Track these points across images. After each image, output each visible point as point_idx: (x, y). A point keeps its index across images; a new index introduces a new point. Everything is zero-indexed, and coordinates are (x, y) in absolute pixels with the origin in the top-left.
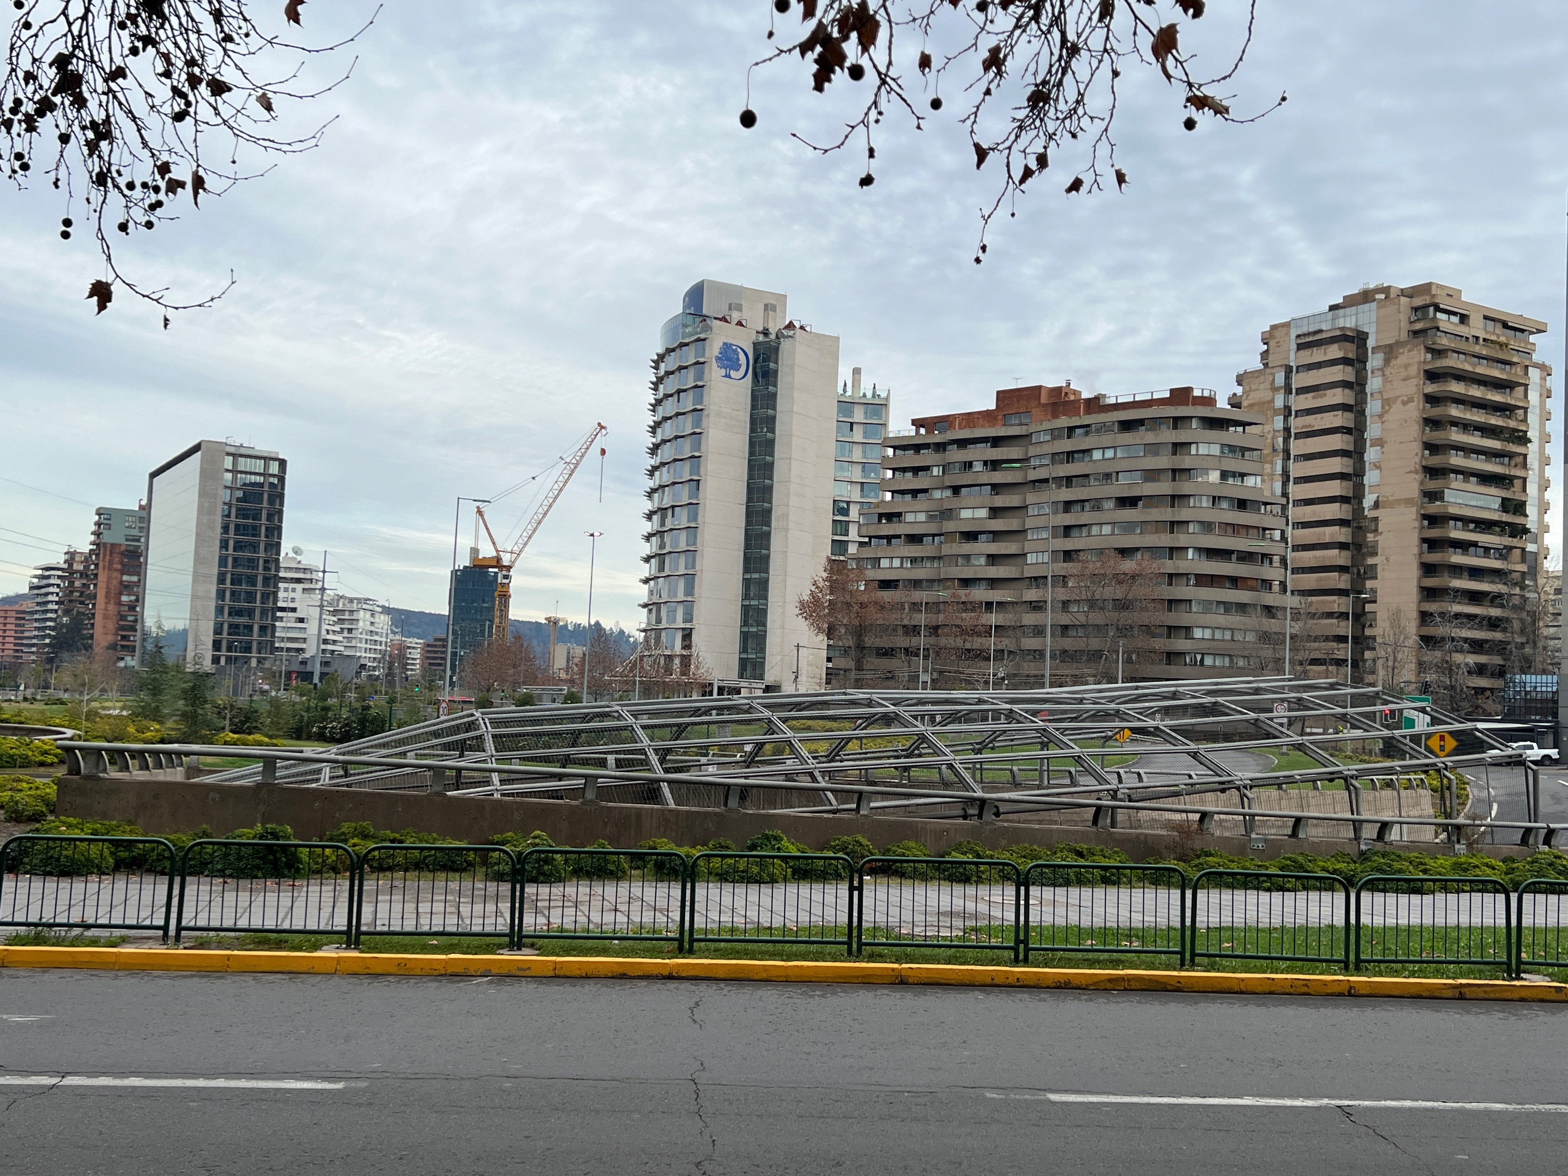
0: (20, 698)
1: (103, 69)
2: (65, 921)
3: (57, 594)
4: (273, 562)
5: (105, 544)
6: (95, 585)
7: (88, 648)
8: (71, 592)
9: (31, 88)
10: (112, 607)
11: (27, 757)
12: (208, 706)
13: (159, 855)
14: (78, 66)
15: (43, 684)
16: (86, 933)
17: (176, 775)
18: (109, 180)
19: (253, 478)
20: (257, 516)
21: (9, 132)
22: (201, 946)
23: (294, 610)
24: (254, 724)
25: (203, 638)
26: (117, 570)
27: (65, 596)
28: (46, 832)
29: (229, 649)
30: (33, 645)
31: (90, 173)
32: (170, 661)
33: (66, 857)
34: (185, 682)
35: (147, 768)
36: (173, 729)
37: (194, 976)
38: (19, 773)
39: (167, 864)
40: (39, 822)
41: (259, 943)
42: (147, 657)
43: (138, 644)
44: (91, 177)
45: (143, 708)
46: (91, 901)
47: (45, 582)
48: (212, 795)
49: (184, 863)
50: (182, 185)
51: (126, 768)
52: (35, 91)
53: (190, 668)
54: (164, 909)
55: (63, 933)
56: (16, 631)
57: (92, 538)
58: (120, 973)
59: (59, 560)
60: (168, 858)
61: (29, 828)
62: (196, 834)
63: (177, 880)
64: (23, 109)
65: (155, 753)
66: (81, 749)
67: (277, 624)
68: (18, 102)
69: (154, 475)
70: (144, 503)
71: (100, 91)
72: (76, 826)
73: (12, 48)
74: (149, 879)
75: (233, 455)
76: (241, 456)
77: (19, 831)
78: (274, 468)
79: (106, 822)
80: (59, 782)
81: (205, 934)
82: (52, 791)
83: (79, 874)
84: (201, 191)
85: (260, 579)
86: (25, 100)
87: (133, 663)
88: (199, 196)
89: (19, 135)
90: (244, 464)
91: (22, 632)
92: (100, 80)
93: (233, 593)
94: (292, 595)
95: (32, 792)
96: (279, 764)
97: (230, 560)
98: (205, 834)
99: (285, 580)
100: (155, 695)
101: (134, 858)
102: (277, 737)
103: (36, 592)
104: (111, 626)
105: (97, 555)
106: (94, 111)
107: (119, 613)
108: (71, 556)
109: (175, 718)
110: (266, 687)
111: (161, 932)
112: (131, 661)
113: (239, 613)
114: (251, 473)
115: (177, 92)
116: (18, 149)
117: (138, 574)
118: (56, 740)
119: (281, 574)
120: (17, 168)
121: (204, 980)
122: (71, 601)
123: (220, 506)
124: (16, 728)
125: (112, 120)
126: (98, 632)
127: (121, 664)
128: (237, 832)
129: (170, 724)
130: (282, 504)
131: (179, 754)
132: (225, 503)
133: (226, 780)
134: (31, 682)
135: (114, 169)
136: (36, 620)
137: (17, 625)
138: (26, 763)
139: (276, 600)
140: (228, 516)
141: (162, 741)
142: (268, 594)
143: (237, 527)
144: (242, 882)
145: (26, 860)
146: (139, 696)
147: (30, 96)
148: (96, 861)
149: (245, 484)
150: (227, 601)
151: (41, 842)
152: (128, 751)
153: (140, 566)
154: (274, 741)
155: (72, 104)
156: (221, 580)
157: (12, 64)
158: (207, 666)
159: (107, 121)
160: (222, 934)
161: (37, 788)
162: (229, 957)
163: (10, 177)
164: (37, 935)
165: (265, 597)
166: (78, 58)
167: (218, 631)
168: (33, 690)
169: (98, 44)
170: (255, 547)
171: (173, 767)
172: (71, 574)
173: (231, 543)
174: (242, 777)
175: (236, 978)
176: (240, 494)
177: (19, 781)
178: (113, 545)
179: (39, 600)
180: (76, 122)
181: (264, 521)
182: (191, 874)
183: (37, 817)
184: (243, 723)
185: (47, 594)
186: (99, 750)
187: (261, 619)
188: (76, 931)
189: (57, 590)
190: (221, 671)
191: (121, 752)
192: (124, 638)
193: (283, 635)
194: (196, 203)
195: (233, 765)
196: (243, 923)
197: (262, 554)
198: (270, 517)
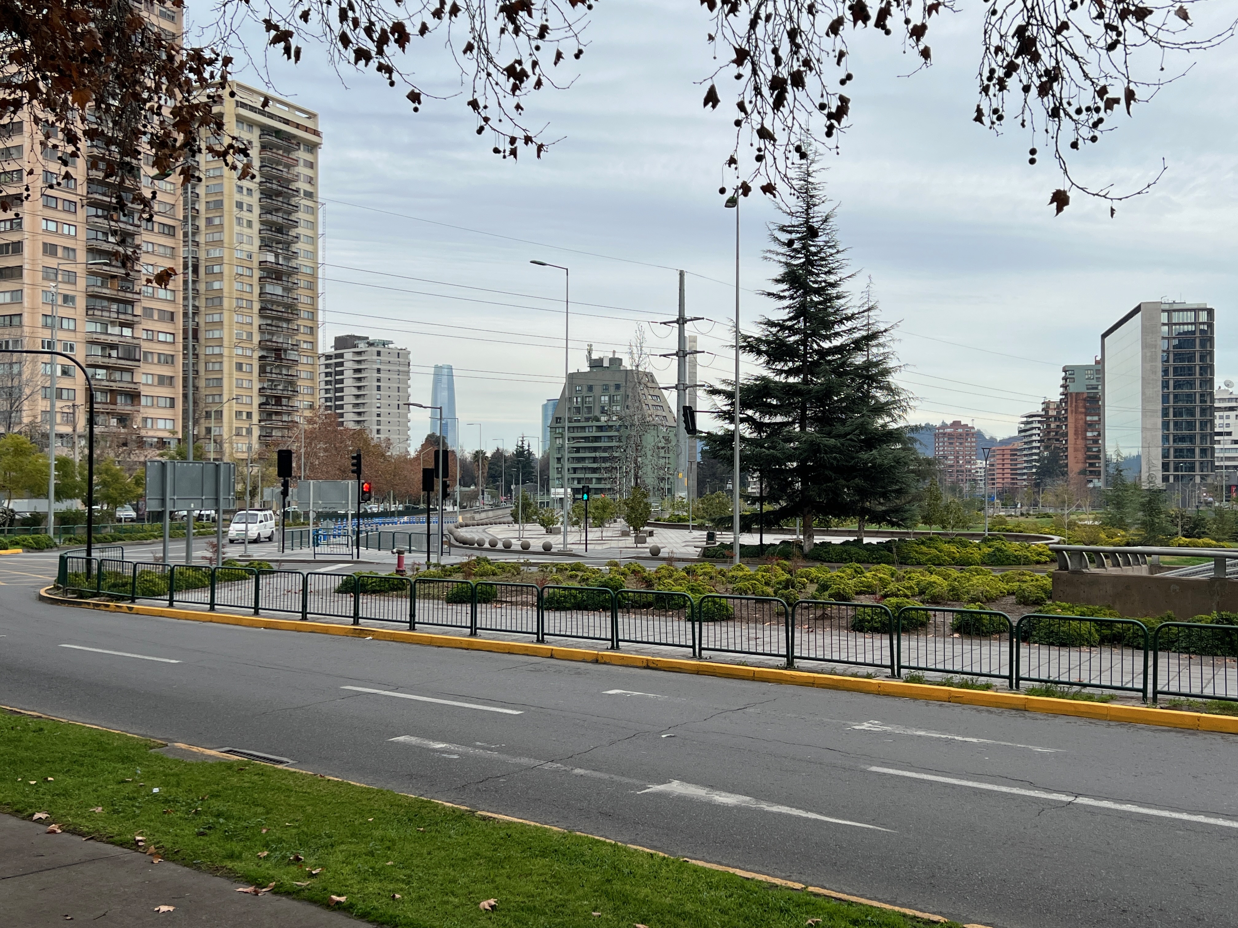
0: (1018, 514)
1: (1052, 28)
2: (1067, 680)
3: (1039, 435)
4: (1208, 395)
5: (1071, 393)
6: (1066, 425)
7: (1064, 474)
8: (1049, 433)
9: (1000, 57)
10: (1080, 442)
11: (1027, 557)
12: (1163, 516)
13: (1134, 633)
14: (1032, 31)
15: (1033, 502)
16: (1083, 691)
17: (1142, 571)
18: (1061, 112)
19: (1186, 328)
20: (1191, 358)
21: (987, 95)
22: (1175, 707)
23: (1229, 434)
24: (1202, 530)
25: (1154, 462)
26: (1082, 413)
27: (1044, 436)
28: (1047, 612)
29: (1176, 469)
30: (1024, 474)
31: (1047, 109)
32: (1129, 481)
33: (1063, 632)
34: (1142, 497)
35: (1119, 565)
36: (1136, 535)
37: (1171, 731)
38: (1023, 569)
39: (1141, 641)
40: (1041, 605)
41: (1224, 709)
42: (1110, 479)
43: (1102, 469)
44: (1048, 112)
45: (1110, 518)
46: (1085, 666)
47: (1029, 426)
48: (1173, 587)
49: (1155, 641)
50: (1117, 101)
51: (1103, 565)
52: (1004, 59)
53: (1145, 486)
54: (1142, 676)
55: (1066, 689)
56: (1011, 465)
57: (1061, 390)
58: (1112, 723)
59: (1038, 409)
60: (1142, 636)
61: (1033, 610)
62: (1163, 618)
63: (1151, 654)
64: (996, 75)
65: (1124, 554)
66: (1067, 550)
67: (1216, 446)
68: (992, 71)
69: (1104, 336)
70: (1098, 358)
71: (1049, 45)
72: (1068, 609)
73: (986, 32)
74: (1128, 652)
75: (1168, 311)
76: (1175, 311)
77: (1027, 611)
78: (1203, 317)
79: (1091, 607)
80: (1053, 576)
81: (1177, 698)
82: (1048, 582)
83: (1074, 646)
84: (1132, 102)
85: (1198, 410)
86: (997, 68)
87: (1100, 484)
88: (1131, 107)
89: (995, 95)
90: (1176, 317)
91: (1016, 465)
92: (1049, 36)
93: (1176, 424)
94: (1227, 421)
95: (1034, 583)
96: (1229, 562)
97: (1171, 397)
98: (1170, 618)
99: (1220, 409)
100: (1118, 508)
101: (1114, 635)
102: (1223, 540)
103: (1023, 434)
104: (1081, 456)
105: (1066, 403)
106: (1047, 61)
107: (1086, 445)
108: (1047, 405)
109: (1136, 526)
110: (1211, 499)
111: (1141, 694)
112: (1098, 483)
113: (1182, 439)
114: (1184, 324)
115: (1108, 27)
116: (994, 106)
117: (1099, 415)
118: (1047, 544)
119: (1216, 405)
120: (995, 120)
121: (1180, 735)
122: (1049, 439)
123: (1160, 354)
124: (1017, 536)
125: (1061, 65)
126: (1071, 461)
127: (1091, 485)
128: (1196, 617)
129: (1132, 531)
130: (1212, 346)
131: (1142, 554)
132: (1164, 351)
133: (1183, 575)
134: (1025, 501)
135: (1064, 102)
136: (1025, 455)
137: (1011, 460)
138: (1027, 562)
139: (1213, 426)
140: (1167, 361)
141: (1128, 544)
142: (1206, 423)
143: (1175, 369)
144: (1204, 658)
145: (1034, 633)
146: (1106, 509)
147: (1000, 64)
148: (1086, 636)
149: (1179, 334)
150: (1172, 430)
151: (1044, 620)
152: (1103, 551)
153: (1099, 408)
154: (1222, 544)
155: (1030, 61)
156: (1165, 413)
157: (986, 44)
158: (1159, 484)
159: (1057, 68)
160: (1191, 699)
161: (1037, 580)
162: (1199, 718)
163: (991, 128)
164: (1047, 689)
165: (1203, 424)
166: (1032, 25)
167: (1165, 455)
168: (1027, 508)
169: (1047, 10)
170: (1191, 384)
171: (1139, 564)
172: (1048, 419)
173: (1171, 383)
174: (1196, 573)
175: (1207, 736)
176: (1176, 342)
177: (1024, 574)
178: (1077, 394)
179: (1026, 440)
180: (1035, 74)
181: (1198, 362)
182: (1161, 650)
183: (1038, 602)
184: (1193, 529)
185: (1031, 435)
186: (1081, 551)
187: (1201, 443)
188: (1076, 688)
189: (1039, 432)
190: (1170, 487)
191: (1097, 553)
192: (1091, 465)
193: (1221, 455)
194: (1129, 113)
195: (1187, 563)
196: (1208, 691)
197: (1198, 390)
198: (1202, 358)
